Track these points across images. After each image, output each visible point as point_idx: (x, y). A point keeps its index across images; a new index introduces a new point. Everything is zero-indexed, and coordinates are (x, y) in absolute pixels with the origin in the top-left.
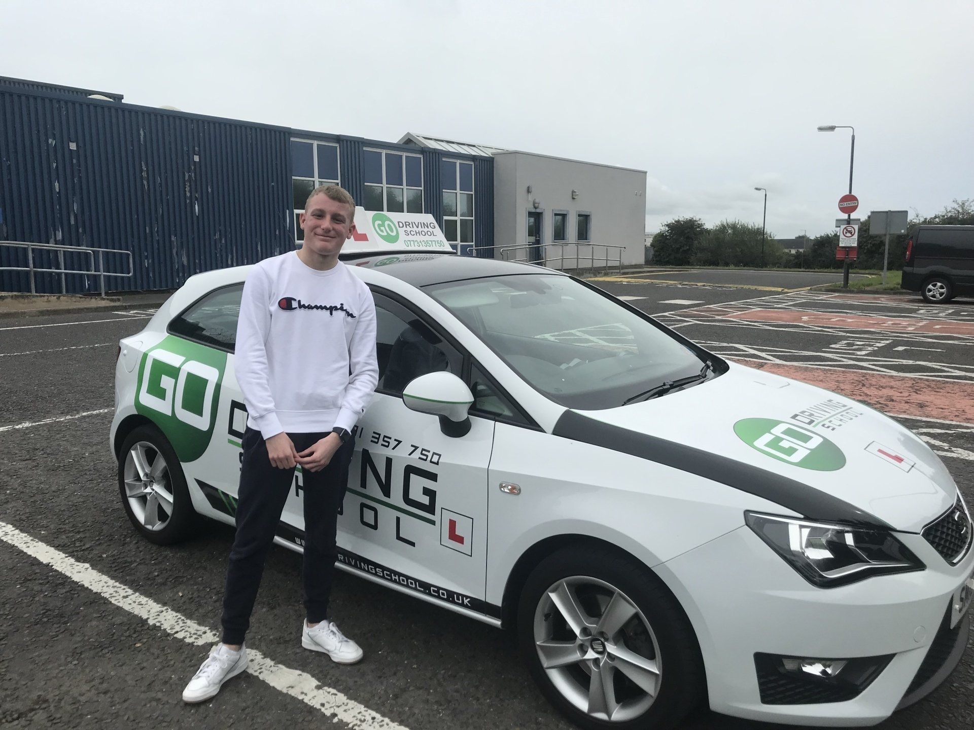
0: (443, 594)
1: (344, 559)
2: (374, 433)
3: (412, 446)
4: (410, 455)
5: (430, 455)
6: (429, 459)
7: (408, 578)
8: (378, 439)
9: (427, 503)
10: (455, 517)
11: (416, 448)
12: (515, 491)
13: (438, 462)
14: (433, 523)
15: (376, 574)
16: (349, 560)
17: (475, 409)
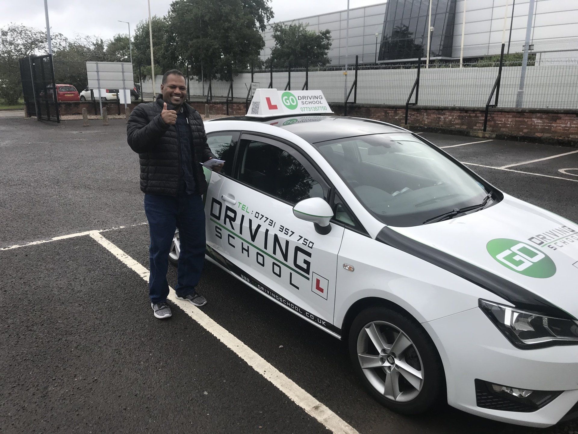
0: (312, 317)
1: (264, 290)
2: (281, 226)
3: (300, 236)
4: (298, 241)
5: (308, 242)
6: (307, 245)
7: (295, 305)
8: (283, 229)
9: (306, 268)
10: (319, 278)
11: (302, 237)
12: (351, 269)
13: (312, 247)
14: (308, 279)
15: (279, 300)
16: (266, 291)
17: (334, 219)
